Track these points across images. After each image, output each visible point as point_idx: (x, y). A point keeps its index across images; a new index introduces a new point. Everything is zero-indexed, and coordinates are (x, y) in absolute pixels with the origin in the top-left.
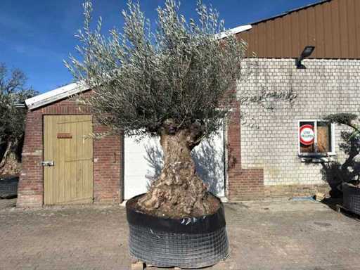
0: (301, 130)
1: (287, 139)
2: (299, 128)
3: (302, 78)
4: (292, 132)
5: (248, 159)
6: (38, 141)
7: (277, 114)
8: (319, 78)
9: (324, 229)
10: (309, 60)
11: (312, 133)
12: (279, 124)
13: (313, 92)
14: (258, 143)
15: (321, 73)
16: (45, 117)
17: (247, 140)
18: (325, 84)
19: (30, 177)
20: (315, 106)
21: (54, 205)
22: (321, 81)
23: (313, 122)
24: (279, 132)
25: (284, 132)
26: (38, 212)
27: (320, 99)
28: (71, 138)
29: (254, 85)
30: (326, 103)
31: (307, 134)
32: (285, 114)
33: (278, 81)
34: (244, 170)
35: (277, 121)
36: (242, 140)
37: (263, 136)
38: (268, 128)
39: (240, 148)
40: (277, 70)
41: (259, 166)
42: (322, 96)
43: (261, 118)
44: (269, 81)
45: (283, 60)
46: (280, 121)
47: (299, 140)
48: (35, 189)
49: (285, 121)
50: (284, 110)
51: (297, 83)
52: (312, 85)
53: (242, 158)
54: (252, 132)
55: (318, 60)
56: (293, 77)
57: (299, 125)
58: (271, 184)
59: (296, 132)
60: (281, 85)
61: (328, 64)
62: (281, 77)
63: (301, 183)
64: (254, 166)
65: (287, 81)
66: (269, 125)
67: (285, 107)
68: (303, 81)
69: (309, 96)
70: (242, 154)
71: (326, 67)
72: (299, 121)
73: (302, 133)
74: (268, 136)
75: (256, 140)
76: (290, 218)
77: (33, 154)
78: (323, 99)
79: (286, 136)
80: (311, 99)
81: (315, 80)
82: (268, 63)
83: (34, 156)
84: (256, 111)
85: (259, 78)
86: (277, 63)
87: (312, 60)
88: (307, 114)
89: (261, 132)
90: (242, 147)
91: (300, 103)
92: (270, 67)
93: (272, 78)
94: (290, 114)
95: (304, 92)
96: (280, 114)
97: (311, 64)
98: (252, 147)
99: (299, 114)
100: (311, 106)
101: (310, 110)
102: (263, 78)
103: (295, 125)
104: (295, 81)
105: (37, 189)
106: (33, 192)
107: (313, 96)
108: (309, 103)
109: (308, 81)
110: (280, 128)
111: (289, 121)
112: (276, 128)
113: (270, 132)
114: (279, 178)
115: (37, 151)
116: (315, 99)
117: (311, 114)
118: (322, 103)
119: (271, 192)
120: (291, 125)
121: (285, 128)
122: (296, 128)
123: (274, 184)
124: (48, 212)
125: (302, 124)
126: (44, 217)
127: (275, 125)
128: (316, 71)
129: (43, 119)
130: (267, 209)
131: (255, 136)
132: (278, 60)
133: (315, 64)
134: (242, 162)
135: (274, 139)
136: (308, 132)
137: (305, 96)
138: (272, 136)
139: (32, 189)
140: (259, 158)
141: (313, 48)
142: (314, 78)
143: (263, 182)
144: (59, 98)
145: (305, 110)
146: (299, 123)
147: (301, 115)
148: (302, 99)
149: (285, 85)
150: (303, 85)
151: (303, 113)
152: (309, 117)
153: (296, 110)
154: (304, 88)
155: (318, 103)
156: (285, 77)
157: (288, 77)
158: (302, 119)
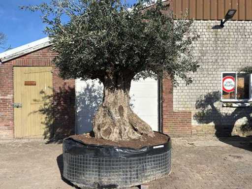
0: (223, 80)
2: (222, 79)
3: (226, 37)
4: (215, 82)
5: (179, 104)
6: (9, 87)
7: (204, 67)
8: (240, 37)
9: (236, 160)
10: (232, 22)
11: (233, 83)
12: (205, 75)
13: (235, 48)
14: (187, 91)
15: (242, 32)
16: (14, 68)
18: (245, 42)
19: (3, 116)
20: (236, 61)
21: (22, 138)
22: (242, 40)
23: (234, 74)
24: (205, 82)
25: (209, 82)
26: (9, 143)
27: (240, 55)
28: (35, 85)
30: (246, 58)
31: (229, 84)
32: (211, 67)
33: (205, 39)
34: (176, 112)
35: (204, 73)
39: (173, 95)
40: (205, 30)
41: (188, 109)
42: (242, 52)
45: (210, 21)
46: (206, 72)
47: (222, 89)
48: (8, 126)
49: (210, 73)
50: (210, 64)
51: (221, 41)
52: (234, 42)
53: (174, 103)
55: (240, 22)
56: (218, 36)
57: (222, 77)
58: (197, 124)
59: (219, 82)
60: (208, 42)
61: (248, 25)
62: (207, 36)
63: (223, 124)
64: (184, 109)
65: (213, 39)
67: (211, 61)
68: (227, 39)
69: (231, 52)
70: (174, 100)
71: (246, 28)
72: (222, 73)
73: (225, 83)
76: (210, 151)
77: (6, 98)
78: (243, 55)
79: (211, 85)
80: (233, 55)
81: (237, 38)
82: (197, 24)
83: (7, 99)
86: (205, 24)
87: (235, 22)
88: (229, 67)
90: (174, 94)
91: (223, 58)
92: (199, 27)
94: (215, 67)
95: (227, 48)
96: (207, 67)
97: (234, 25)
98: (182, 94)
99: (221, 67)
100: (232, 61)
101: (231, 64)
103: (219, 76)
104: (220, 39)
105: (9, 126)
106: (6, 127)
107: (234, 52)
108: (231, 58)
109: (231, 39)
110: (206, 79)
111: (214, 73)
112: (203, 79)
113: (198, 82)
115: (8, 95)
116: (236, 55)
117: (233, 67)
118: (242, 58)
119: (197, 131)
120: (215, 76)
121: (211, 79)
122: (220, 79)
124: (17, 144)
125: (224, 75)
126: (14, 147)
127: (202, 76)
128: (237, 30)
130: (193, 144)
132: (206, 21)
133: (237, 25)
134: (174, 106)
135: (201, 88)
136: (229, 82)
137: (227, 52)
138: (199, 85)
139: (5, 126)
140: (188, 103)
141: (235, 11)
142: (236, 36)
143: (191, 123)
144: (25, 53)
145: (228, 64)
146: (222, 75)
147: (224, 68)
148: (226, 55)
149: (211, 42)
150: (226, 42)
151: (226, 66)
152: (231, 70)
153: (220, 64)
154: (227, 45)
155: (238, 58)
156: (211, 36)
157: (214, 36)
158: (225, 71)
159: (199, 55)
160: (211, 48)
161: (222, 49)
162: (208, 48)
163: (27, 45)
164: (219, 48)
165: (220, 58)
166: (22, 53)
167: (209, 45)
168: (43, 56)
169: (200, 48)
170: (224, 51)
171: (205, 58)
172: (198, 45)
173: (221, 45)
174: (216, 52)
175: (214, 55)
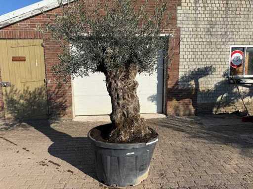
0: (232, 55)
1: (220, 63)
2: (231, 53)
3: (237, 6)
4: (224, 56)
7: (212, 40)
12: (213, 49)
13: (246, 20)
17: (185, 63)
20: (247, 33)
23: (243, 48)
24: (213, 57)
25: (217, 57)
27: (251, 27)
28: (25, 61)
29: (193, 12)
32: (220, 40)
33: (215, 9)
34: (181, 90)
36: (181, 63)
37: (199, 60)
38: (203, 53)
43: (198, 43)
44: (208, 9)
46: (214, 46)
47: (230, 64)
49: (219, 46)
50: (219, 36)
51: (232, 11)
52: (245, 13)
54: (190, 56)
57: (231, 51)
58: (203, 102)
59: (228, 56)
60: (217, 12)
62: (218, 5)
65: (223, 9)
66: (206, 50)
67: (220, 33)
68: (238, 9)
69: (242, 23)
72: (231, 46)
73: (233, 57)
74: (203, 60)
75: (193, 63)
79: (219, 60)
80: (244, 27)
81: (248, 8)
84: (194, 37)
85: (198, 5)
88: (239, 40)
89: (197, 57)
90: (180, 70)
91: (233, 30)
93: (210, 5)
94: (224, 40)
95: (237, 20)
96: (215, 40)
99: (231, 40)
100: (243, 33)
101: (241, 37)
102: (202, 5)
103: (228, 50)
104: (231, 9)
107: (245, 23)
108: (241, 30)
109: (242, 9)
110: (215, 53)
111: (222, 47)
112: (211, 53)
113: (205, 57)
114: (210, 97)
116: (247, 27)
117: (243, 40)
119: (202, 109)
120: (224, 50)
121: (219, 53)
122: (227, 53)
123: (206, 102)
125: (233, 49)
127: (210, 50)
131: (192, 60)
134: (179, 83)
136: (238, 57)
137: (238, 23)
138: (207, 60)
142: (248, 6)
143: (196, 100)
144: (10, 22)
145: (237, 37)
146: (231, 49)
147: (234, 41)
148: (236, 27)
149: (221, 12)
150: (237, 13)
151: (235, 40)
152: (241, 43)
153: (230, 37)
154: (238, 16)
155: (249, 30)
156: (222, 5)
157: (225, 5)
158: (234, 45)
159: (208, 26)
160: (221, 19)
161: (233, 19)
162: (218, 19)
163: (12, 13)
164: (229, 19)
165: (230, 30)
166: (6, 23)
167: (219, 16)
168: (31, 27)
169: (209, 19)
170: (234, 23)
171: (214, 30)
172: (207, 16)
173: (231, 16)
174: (226, 23)
175: (224, 26)
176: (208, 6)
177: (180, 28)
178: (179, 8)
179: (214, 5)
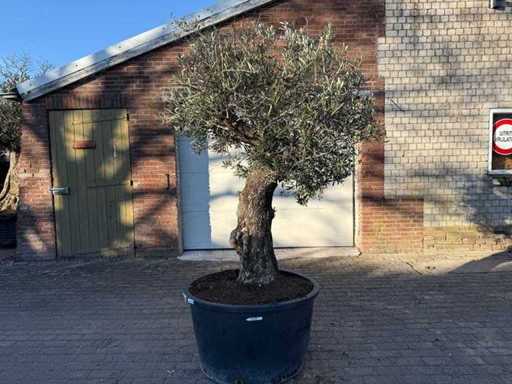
0: (495, 129)
1: (469, 145)
2: (491, 126)
3: (501, 31)
4: (477, 132)
5: (397, 182)
6: (42, 153)
7: (451, 100)
14: (416, 153)
16: (51, 114)
17: (396, 147)
19: (33, 212)
21: (73, 257)
24: (455, 133)
25: (462, 133)
28: (95, 147)
29: (410, 47)
31: (506, 137)
33: (455, 38)
34: (390, 200)
35: (451, 113)
36: (387, 148)
37: (425, 140)
38: (433, 126)
40: (453, 18)
41: (416, 193)
43: (421, 107)
44: (439, 39)
47: (491, 148)
48: (43, 232)
49: (465, 112)
50: (465, 92)
53: (386, 180)
54: (405, 134)
56: (484, 31)
57: (491, 120)
58: (436, 224)
59: (485, 132)
60: (461, 45)
62: (460, 32)
64: (407, 192)
65: (472, 38)
66: (438, 119)
67: (467, 86)
68: (504, 37)
70: (386, 174)
72: (493, 111)
73: (497, 134)
75: (413, 147)
77: (36, 175)
79: (466, 139)
83: (39, 179)
85: (420, 33)
88: (507, 98)
89: (421, 133)
90: (386, 160)
91: (495, 78)
92: (440, 12)
94: (476, 99)
95: (502, 58)
96: (458, 100)
98: (404, 160)
99: (491, 99)
102: (427, 33)
103: (486, 119)
104: (488, 38)
105: (46, 232)
110: (457, 126)
111: (473, 112)
112: (449, 126)
113: (437, 133)
114: (452, 215)
115: (41, 171)
119: (436, 238)
120: (477, 119)
121: (466, 126)
122: (486, 125)
123: (443, 224)
125: (496, 117)
127: (447, 119)
129: (48, 117)
131: (410, 140)
134: (386, 186)
135: (444, 146)
136: (507, 133)
137: (504, 64)
138: (441, 139)
139: (39, 232)
140: (417, 179)
143: (422, 221)
145: (504, 91)
146: (491, 116)
147: (496, 101)
148: (501, 72)
149: (468, 45)
150: (503, 44)
151: (500, 98)
153: (488, 92)
154: (504, 50)
156: (468, 31)
157: (475, 31)
158: (499, 108)
159: (442, 73)
160: (468, 58)
161: (493, 58)
162: (461, 58)
163: (74, 63)
164: (485, 58)
165: (487, 79)
167: (464, 52)
169: (443, 59)
170: (496, 64)
171: (454, 80)
172: (439, 53)
173: (490, 51)
174: (479, 65)
176: (439, 35)
177: (384, 78)
178: (381, 40)
179: (451, 32)
